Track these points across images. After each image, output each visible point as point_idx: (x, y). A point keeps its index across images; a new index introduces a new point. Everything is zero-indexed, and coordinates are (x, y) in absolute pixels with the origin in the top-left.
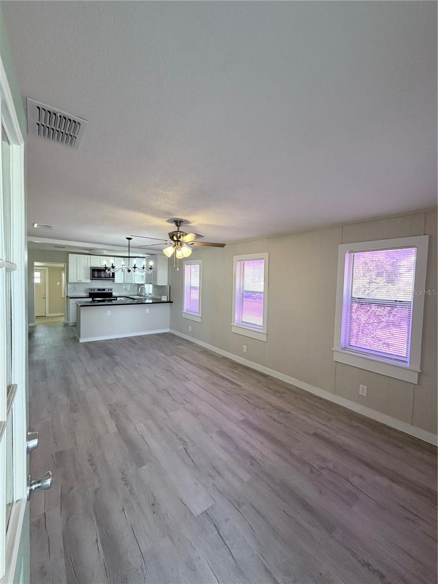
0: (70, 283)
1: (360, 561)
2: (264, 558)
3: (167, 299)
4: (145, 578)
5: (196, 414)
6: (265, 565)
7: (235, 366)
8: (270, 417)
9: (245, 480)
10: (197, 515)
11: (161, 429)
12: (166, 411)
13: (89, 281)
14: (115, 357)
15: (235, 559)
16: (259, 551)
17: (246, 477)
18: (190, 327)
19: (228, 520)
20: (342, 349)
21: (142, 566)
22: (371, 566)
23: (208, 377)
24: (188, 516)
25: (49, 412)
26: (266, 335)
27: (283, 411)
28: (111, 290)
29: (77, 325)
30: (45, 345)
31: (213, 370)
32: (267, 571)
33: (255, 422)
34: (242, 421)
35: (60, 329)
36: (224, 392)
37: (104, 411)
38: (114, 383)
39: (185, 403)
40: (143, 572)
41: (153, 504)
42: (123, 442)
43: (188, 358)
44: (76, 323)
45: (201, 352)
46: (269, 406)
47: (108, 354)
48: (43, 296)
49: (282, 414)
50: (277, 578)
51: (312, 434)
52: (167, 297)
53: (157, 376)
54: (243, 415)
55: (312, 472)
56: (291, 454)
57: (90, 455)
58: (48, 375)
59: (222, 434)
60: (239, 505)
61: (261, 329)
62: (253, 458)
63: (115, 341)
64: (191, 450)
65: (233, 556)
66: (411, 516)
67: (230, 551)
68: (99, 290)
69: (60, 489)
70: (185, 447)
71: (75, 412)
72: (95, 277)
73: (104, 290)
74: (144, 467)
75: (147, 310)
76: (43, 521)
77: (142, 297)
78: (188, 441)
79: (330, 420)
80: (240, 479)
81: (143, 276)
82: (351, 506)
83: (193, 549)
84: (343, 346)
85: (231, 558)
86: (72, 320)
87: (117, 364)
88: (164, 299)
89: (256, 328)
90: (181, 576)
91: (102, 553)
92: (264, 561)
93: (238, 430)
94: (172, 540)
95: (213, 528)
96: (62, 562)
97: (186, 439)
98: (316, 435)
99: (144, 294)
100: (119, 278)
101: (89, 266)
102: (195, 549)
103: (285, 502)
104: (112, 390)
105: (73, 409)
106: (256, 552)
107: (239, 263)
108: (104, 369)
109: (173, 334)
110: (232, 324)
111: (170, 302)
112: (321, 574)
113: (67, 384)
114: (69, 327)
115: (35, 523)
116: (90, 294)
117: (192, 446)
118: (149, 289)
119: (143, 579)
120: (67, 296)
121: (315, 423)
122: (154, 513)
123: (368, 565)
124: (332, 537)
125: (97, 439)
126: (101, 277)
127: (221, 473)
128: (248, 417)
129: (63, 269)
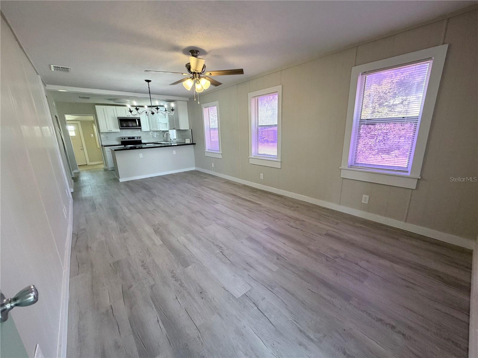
0: (102, 133)
1: (374, 319)
2: (297, 323)
3: (191, 141)
4: (202, 344)
5: (227, 227)
6: (298, 327)
7: (255, 191)
8: (289, 225)
9: (275, 270)
10: (238, 297)
11: (199, 240)
12: (201, 227)
13: (119, 130)
14: (152, 191)
15: (273, 325)
16: (293, 319)
17: (275, 268)
18: (213, 164)
19: (264, 298)
20: (349, 167)
21: (198, 335)
22: (384, 321)
23: (233, 200)
24: (231, 298)
25: (102, 234)
26: (280, 163)
27: (298, 220)
28: (140, 138)
29: (115, 169)
30: (90, 185)
31: (236, 195)
32: (301, 331)
33: (277, 229)
34: (266, 229)
35: (101, 173)
36: (247, 210)
37: (148, 229)
38: (154, 209)
39: (216, 219)
40: (200, 340)
41: (201, 293)
42: (168, 251)
43: (214, 188)
44: (113, 168)
45: (224, 182)
46: (286, 217)
47: (145, 189)
48: (81, 148)
49: (298, 222)
50: (310, 335)
51: (325, 235)
52: (190, 140)
53: (189, 202)
54: (265, 225)
55: (327, 260)
56: (309, 249)
57: (143, 262)
58: (97, 208)
59: (251, 239)
60: (271, 288)
61: (276, 158)
62: (278, 255)
63: (150, 179)
64: (226, 252)
65: (272, 323)
66: (411, 285)
67: (269, 320)
68: (129, 138)
69: (121, 287)
70: (221, 250)
71: (124, 232)
72: (124, 126)
73: (134, 138)
74: (189, 267)
75: (174, 152)
76: (110, 311)
77: (168, 142)
78: (223, 246)
79: (337, 223)
80: (270, 270)
81: (166, 123)
82: (363, 282)
83: (239, 321)
84: (350, 164)
85: (271, 325)
86: (110, 165)
87: (155, 195)
88: (188, 141)
89: (271, 158)
90: (232, 340)
91: (164, 329)
92: (298, 325)
93: (263, 236)
94: (220, 315)
95: (254, 305)
96: (132, 339)
97: (221, 245)
98: (327, 235)
99: (169, 140)
100: (145, 126)
101: (116, 117)
102: (240, 321)
103: (308, 283)
104: (153, 215)
105: (123, 230)
106: (290, 319)
107: (253, 100)
108: (144, 199)
109: (199, 171)
110: (250, 157)
111: (193, 144)
112: (344, 330)
113: (114, 213)
114: (109, 172)
115: (104, 313)
116: (122, 142)
117: (227, 250)
118: (173, 135)
119: (201, 344)
120: (102, 145)
121: (326, 226)
122: (202, 298)
123: (381, 320)
124: (350, 304)
125: (147, 250)
126: (129, 126)
127: (254, 267)
128: (270, 226)
129: (93, 122)
